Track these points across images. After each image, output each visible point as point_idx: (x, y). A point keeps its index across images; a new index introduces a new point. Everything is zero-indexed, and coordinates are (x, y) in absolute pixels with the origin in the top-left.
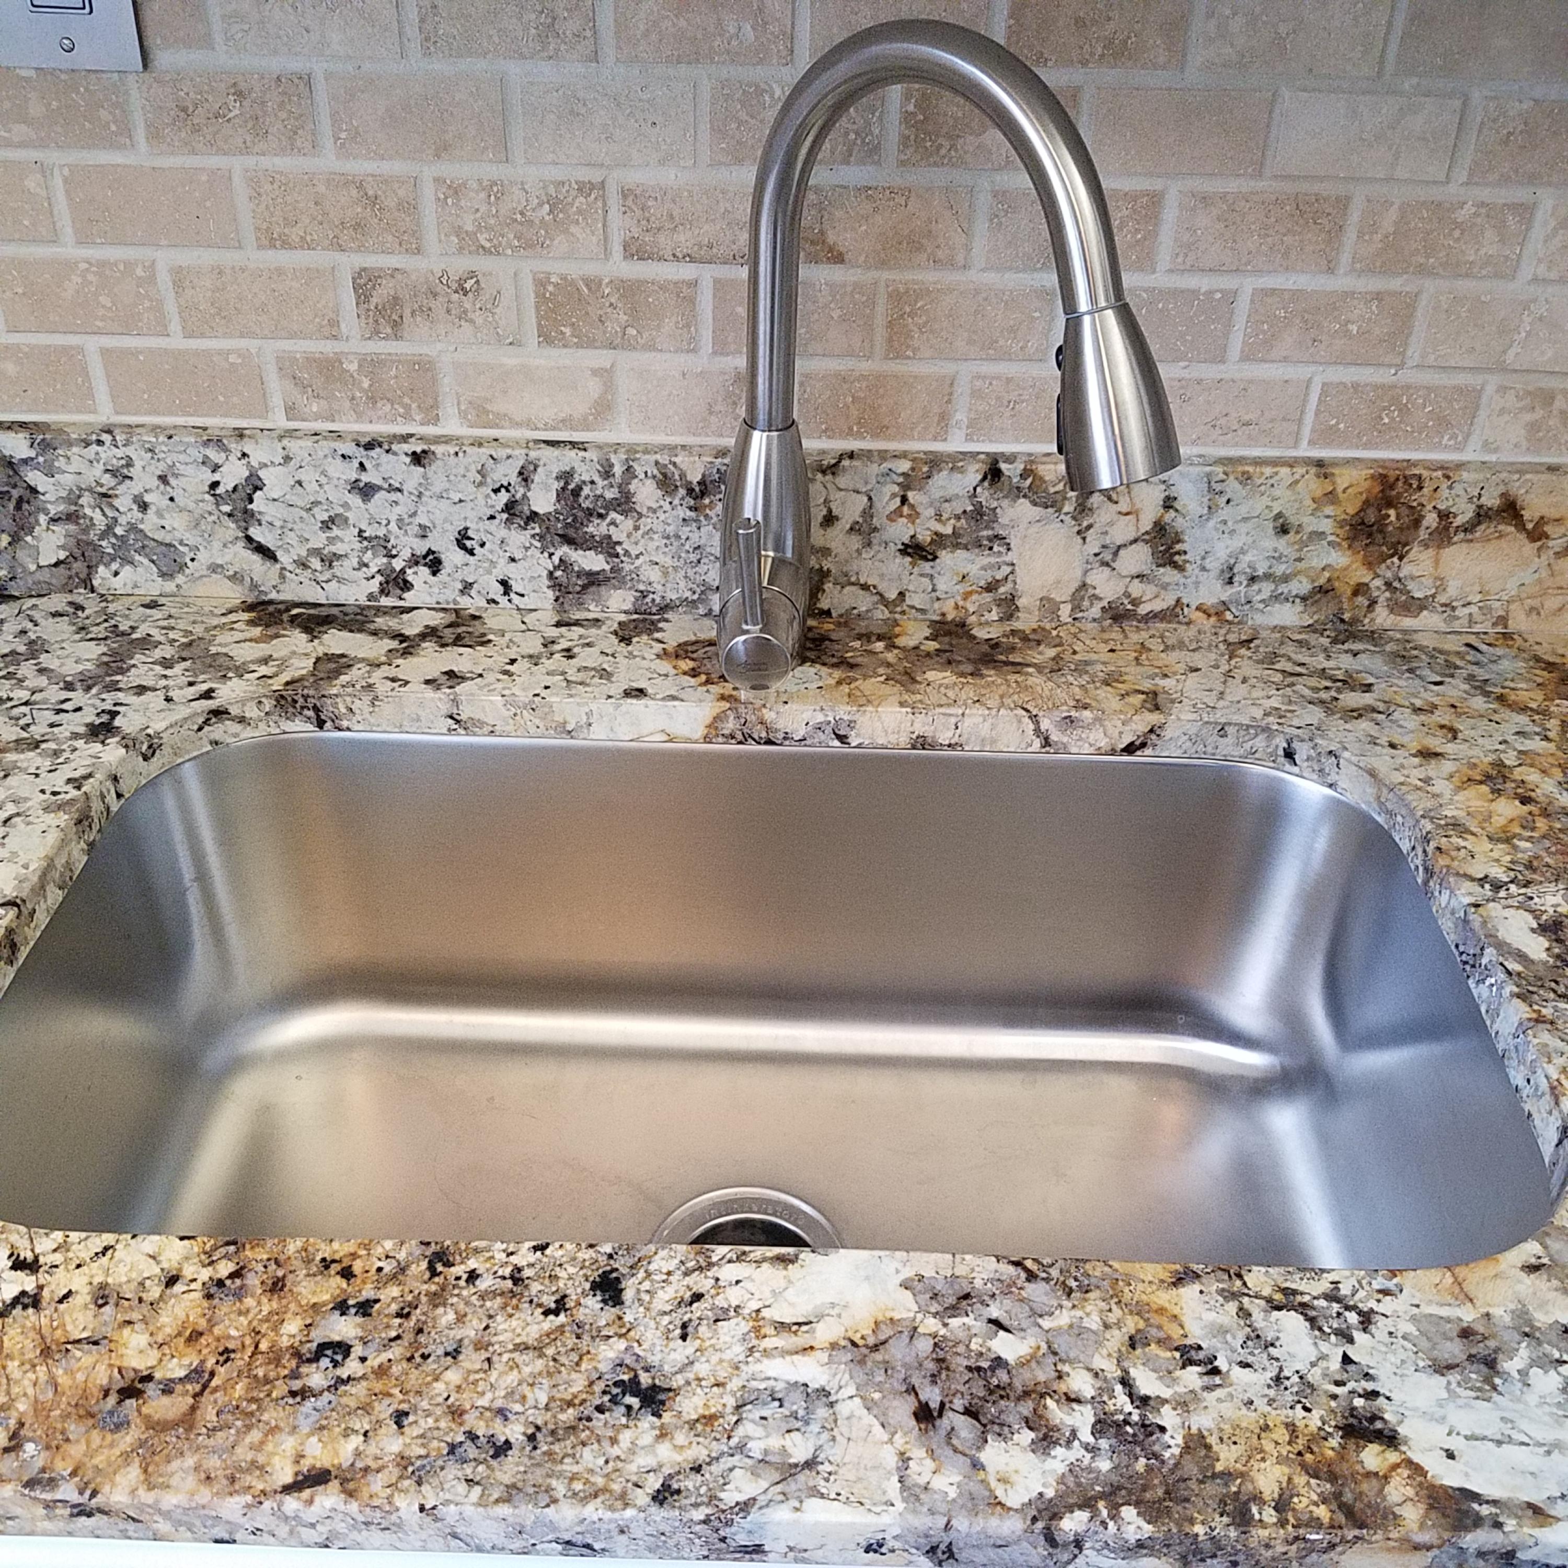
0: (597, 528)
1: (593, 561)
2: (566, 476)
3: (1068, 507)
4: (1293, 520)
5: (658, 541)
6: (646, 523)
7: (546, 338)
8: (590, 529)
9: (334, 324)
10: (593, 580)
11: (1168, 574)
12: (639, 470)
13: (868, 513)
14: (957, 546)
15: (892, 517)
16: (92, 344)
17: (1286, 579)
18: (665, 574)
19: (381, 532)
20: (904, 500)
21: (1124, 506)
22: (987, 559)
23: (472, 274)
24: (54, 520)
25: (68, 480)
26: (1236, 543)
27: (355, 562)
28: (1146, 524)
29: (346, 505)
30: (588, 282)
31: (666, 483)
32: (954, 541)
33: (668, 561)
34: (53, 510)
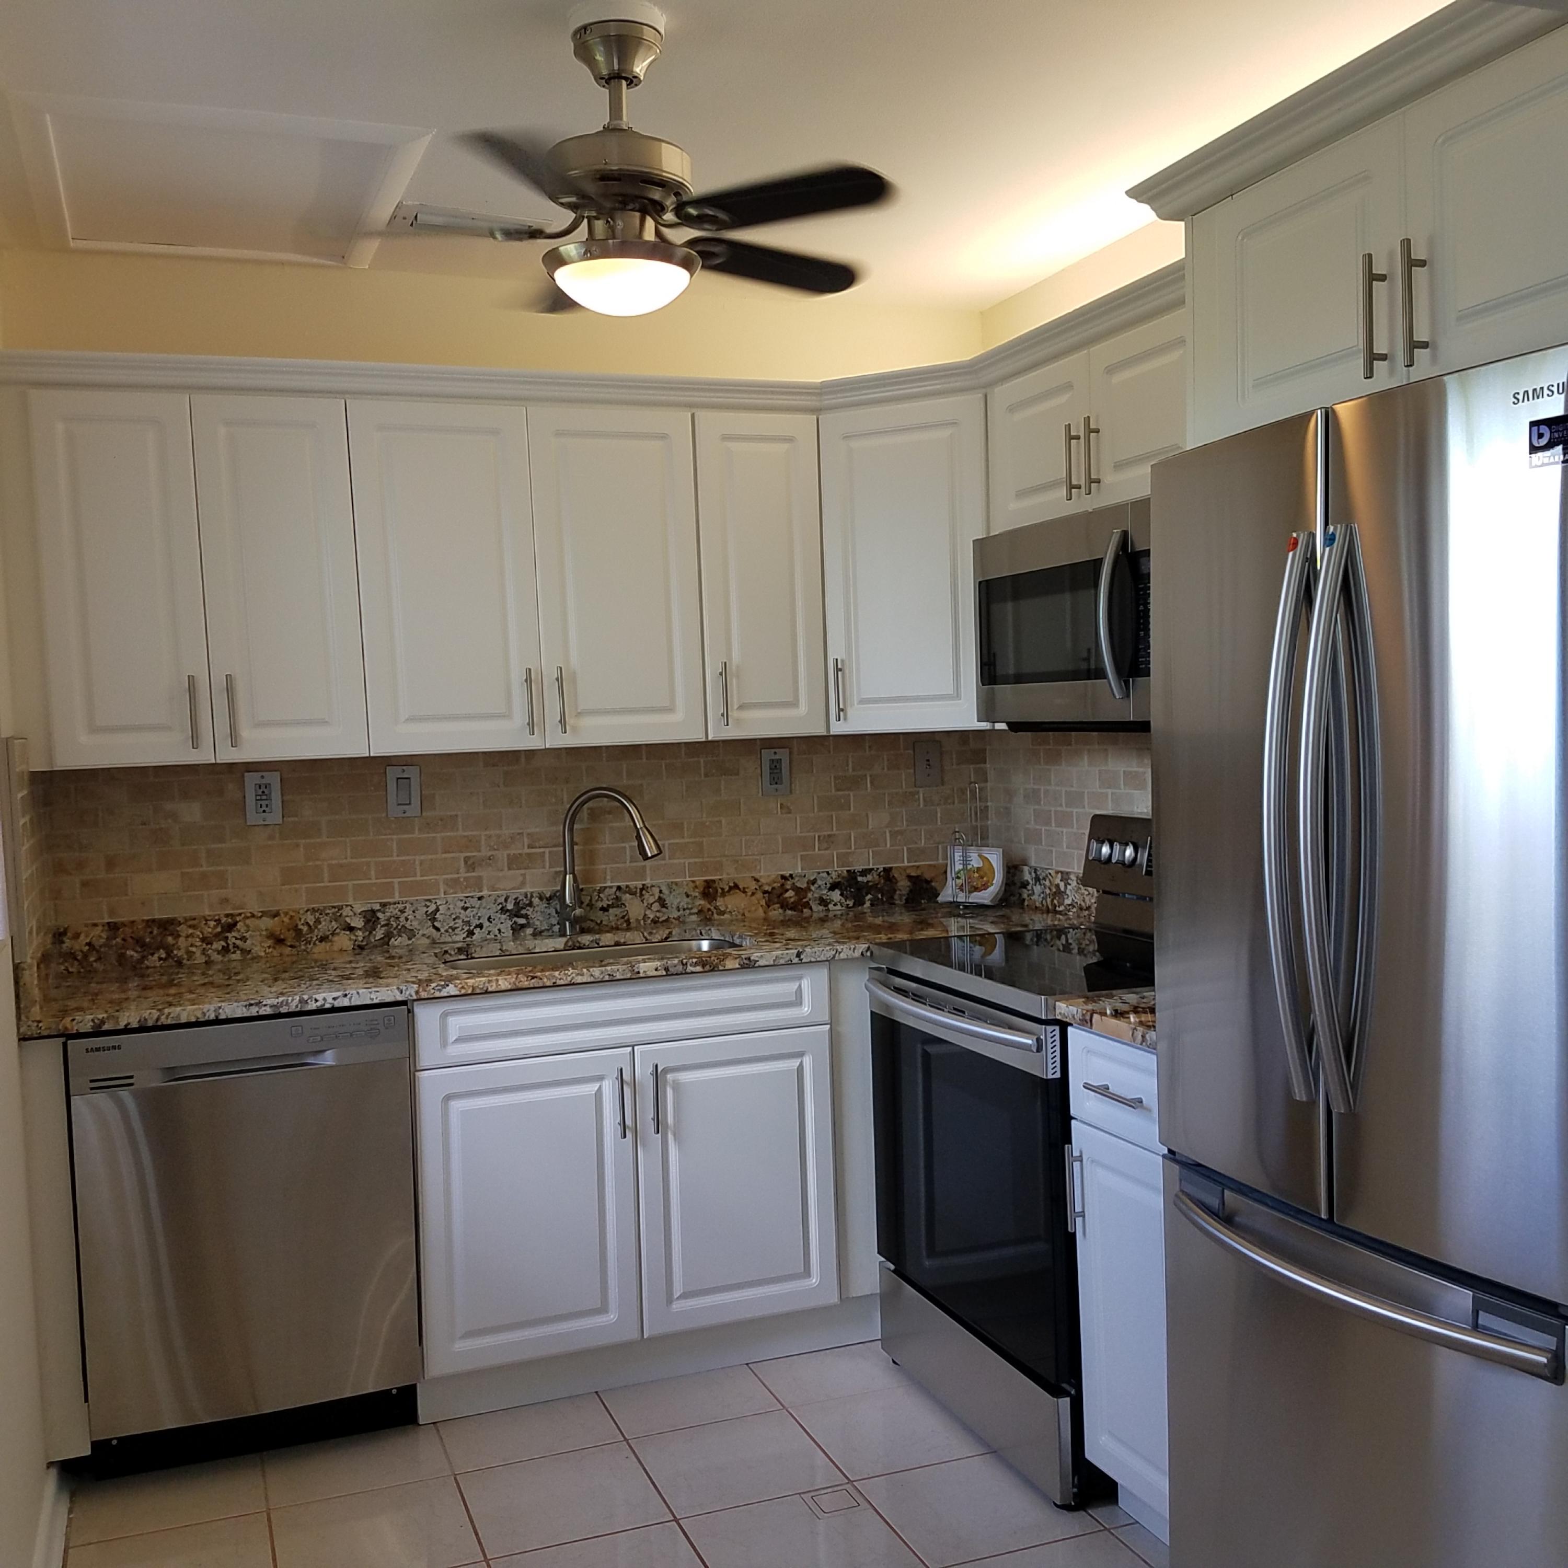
0: (523, 912)
1: (522, 921)
2: (516, 899)
3: (638, 895)
4: (689, 893)
5: (539, 913)
6: (536, 909)
7: (509, 869)
8: (522, 912)
9: (459, 870)
10: (523, 926)
11: (664, 910)
12: (534, 895)
13: (591, 900)
14: (613, 907)
15: (597, 901)
16: (396, 880)
17: (692, 909)
18: (541, 922)
19: (468, 919)
20: (599, 897)
21: (651, 893)
22: (620, 910)
23: (492, 855)
24: (382, 926)
25: (388, 914)
26: (678, 900)
27: (460, 928)
28: (657, 898)
29: (460, 913)
30: (520, 854)
31: (541, 898)
32: (612, 906)
33: (541, 918)
34: (382, 923)
